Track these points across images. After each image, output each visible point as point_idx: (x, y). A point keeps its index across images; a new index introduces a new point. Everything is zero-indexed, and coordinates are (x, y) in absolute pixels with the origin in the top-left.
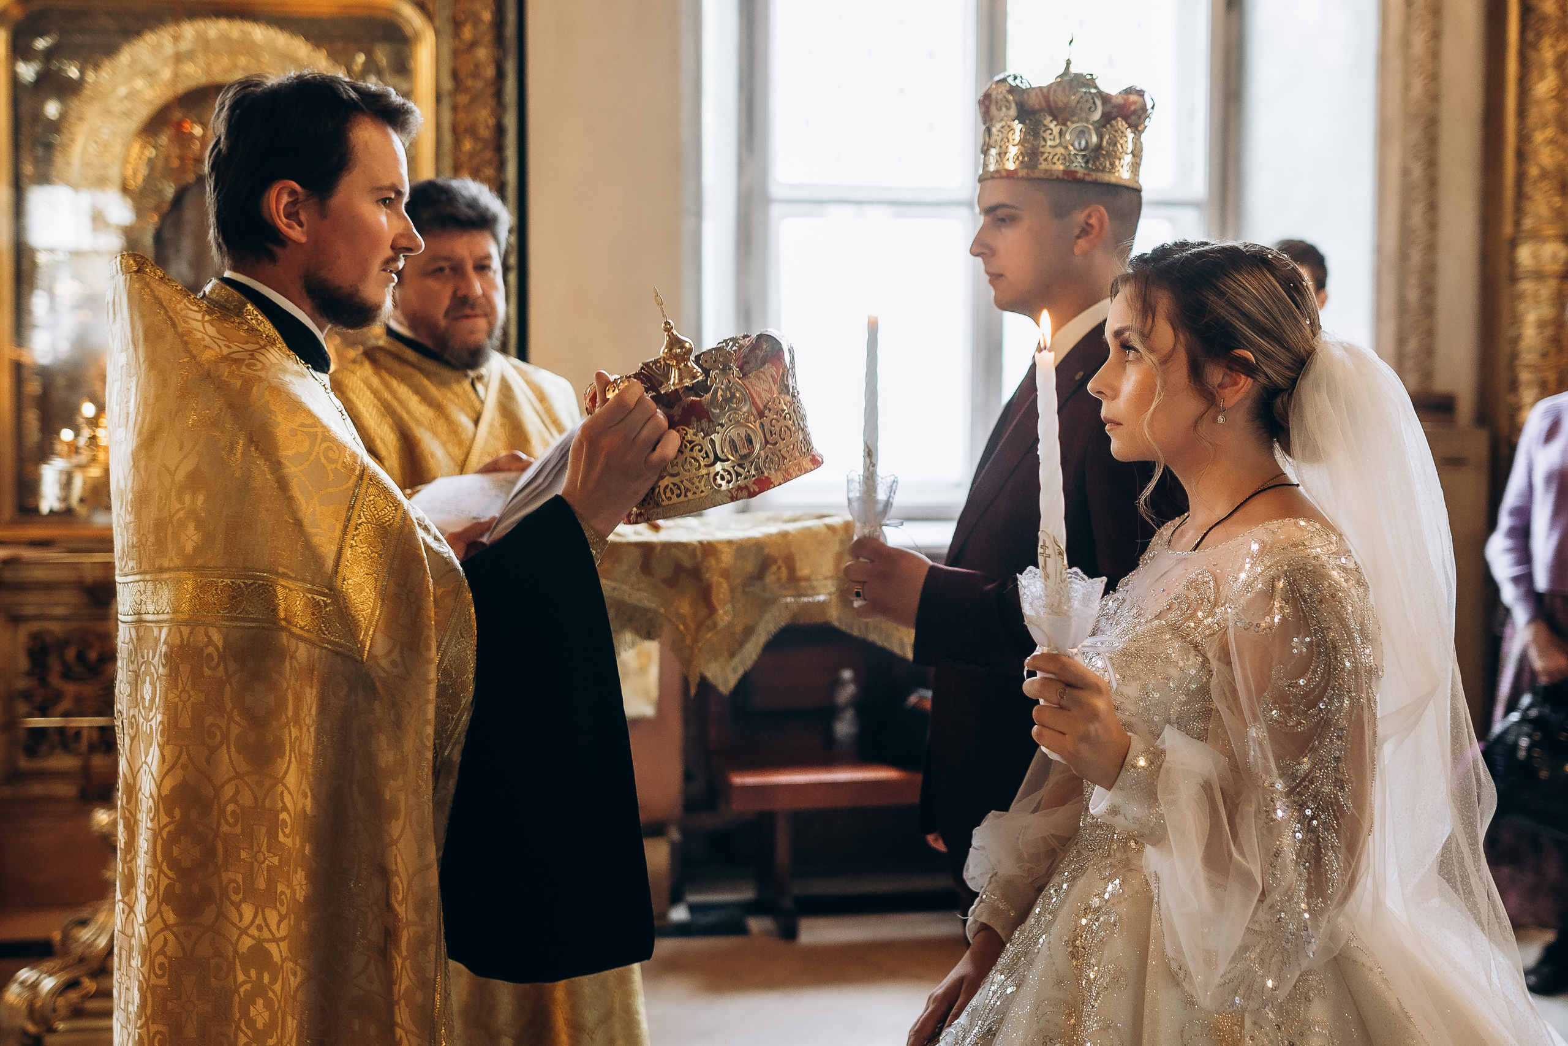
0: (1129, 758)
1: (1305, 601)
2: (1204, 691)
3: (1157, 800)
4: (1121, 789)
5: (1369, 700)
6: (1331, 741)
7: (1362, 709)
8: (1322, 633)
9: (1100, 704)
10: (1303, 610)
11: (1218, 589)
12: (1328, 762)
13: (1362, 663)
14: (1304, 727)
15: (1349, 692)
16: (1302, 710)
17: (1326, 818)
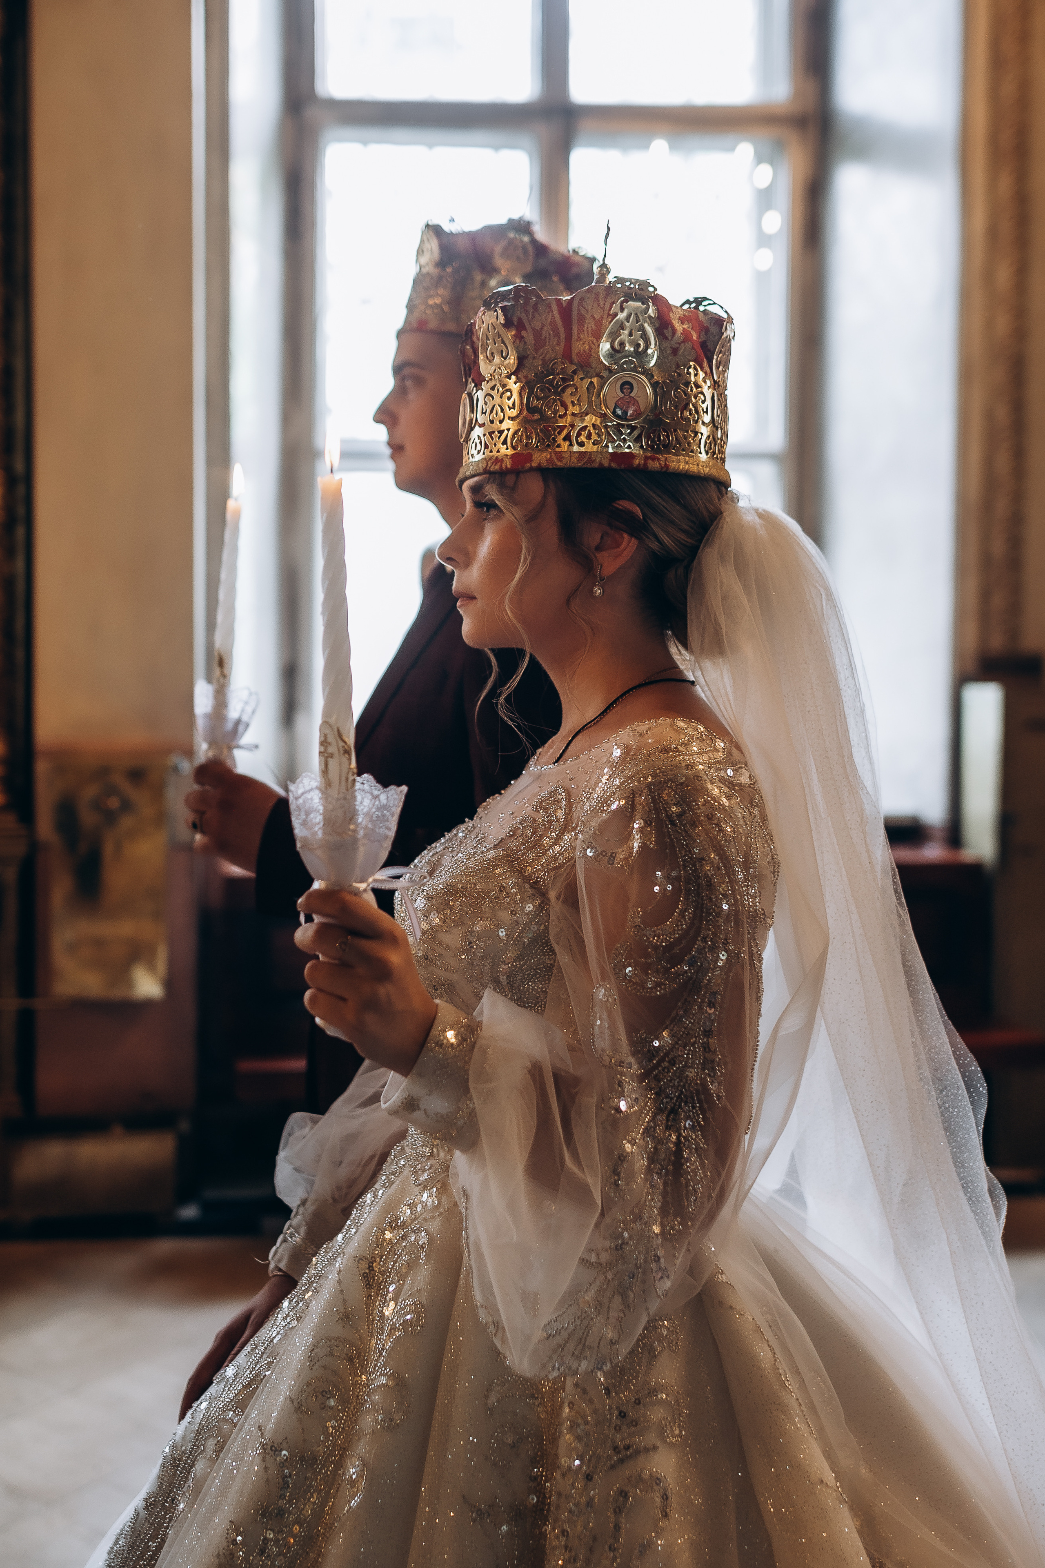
0: (434, 1032)
1: (673, 823)
2: (542, 942)
3: (467, 1090)
4: (420, 1075)
5: (751, 955)
6: (700, 1008)
7: (742, 967)
8: (694, 865)
9: (394, 958)
10: (670, 836)
11: (570, 809)
12: (696, 1037)
13: (744, 906)
14: (664, 989)
15: (725, 944)
16: (663, 967)
17: (690, 1111)
